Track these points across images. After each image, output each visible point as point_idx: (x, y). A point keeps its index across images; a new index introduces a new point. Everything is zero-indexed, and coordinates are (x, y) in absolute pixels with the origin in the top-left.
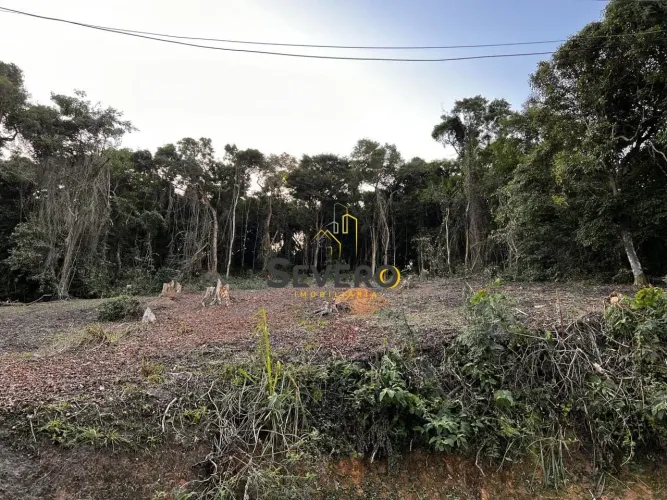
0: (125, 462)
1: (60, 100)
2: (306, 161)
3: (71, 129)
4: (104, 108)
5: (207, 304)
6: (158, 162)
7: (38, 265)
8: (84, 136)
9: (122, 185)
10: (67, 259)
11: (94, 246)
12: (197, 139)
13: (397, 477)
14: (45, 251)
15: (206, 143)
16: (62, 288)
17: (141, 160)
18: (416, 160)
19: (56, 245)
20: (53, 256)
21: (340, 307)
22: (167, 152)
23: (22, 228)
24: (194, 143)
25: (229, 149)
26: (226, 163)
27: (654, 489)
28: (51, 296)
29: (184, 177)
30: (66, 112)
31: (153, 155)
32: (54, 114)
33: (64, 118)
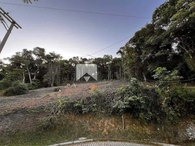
0: (37, 115)
1: (51, 53)
2: (96, 59)
3: (53, 58)
4: (58, 54)
5: (72, 87)
6: (69, 62)
7: (48, 81)
8: (55, 59)
9: (63, 66)
10: (53, 80)
11: (58, 77)
12: (76, 57)
13: (79, 117)
14: (49, 79)
15: (78, 57)
16: (52, 85)
17: (66, 61)
18: (116, 58)
19: (51, 78)
20: (50, 80)
21: (89, 89)
22: (71, 60)
23: (45, 75)
24: (75, 58)
25: (81, 58)
26: (81, 61)
27: (114, 119)
28: (50, 86)
29: (74, 64)
30: (52, 55)
31: (68, 61)
32: (50, 56)
33: (52, 56)
